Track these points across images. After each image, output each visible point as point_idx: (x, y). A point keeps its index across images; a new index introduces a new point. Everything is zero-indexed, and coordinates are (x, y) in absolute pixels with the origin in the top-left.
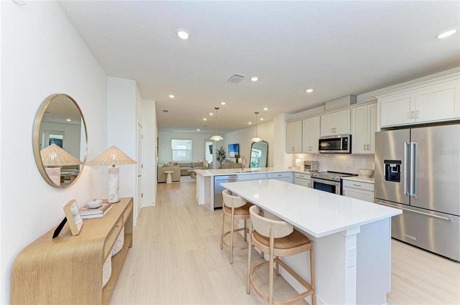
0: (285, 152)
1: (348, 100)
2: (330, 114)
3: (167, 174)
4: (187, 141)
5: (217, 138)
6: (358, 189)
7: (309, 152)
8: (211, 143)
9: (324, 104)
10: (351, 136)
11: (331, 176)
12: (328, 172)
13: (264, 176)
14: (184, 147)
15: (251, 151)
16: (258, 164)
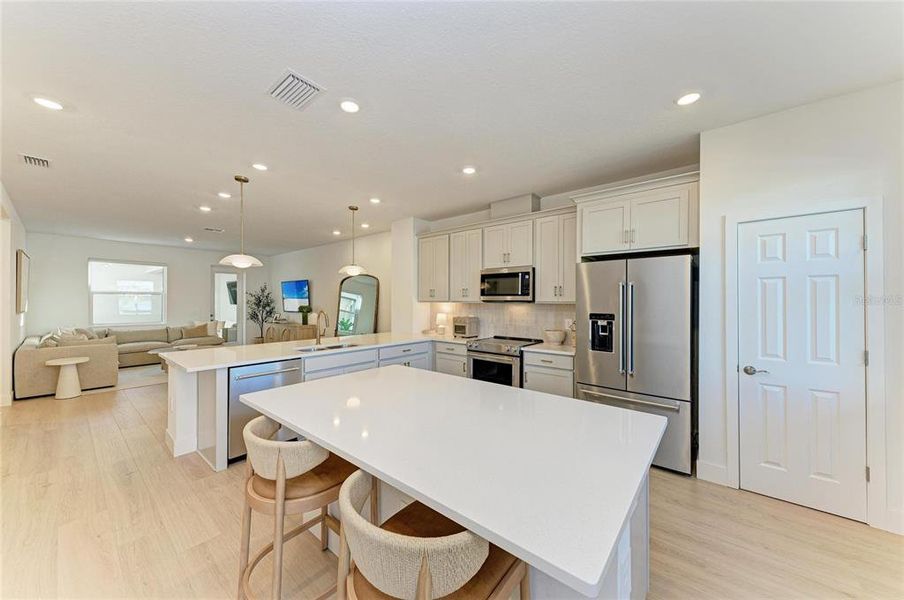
0: (415, 300)
1: (528, 203)
2: (500, 227)
3: (58, 368)
4: (155, 268)
5: (242, 262)
6: (548, 367)
7: (464, 299)
8: (233, 278)
9: (489, 206)
10: (534, 269)
11: (505, 347)
12: (495, 337)
13: (373, 355)
14: (149, 286)
15: (340, 296)
16: (355, 325)
